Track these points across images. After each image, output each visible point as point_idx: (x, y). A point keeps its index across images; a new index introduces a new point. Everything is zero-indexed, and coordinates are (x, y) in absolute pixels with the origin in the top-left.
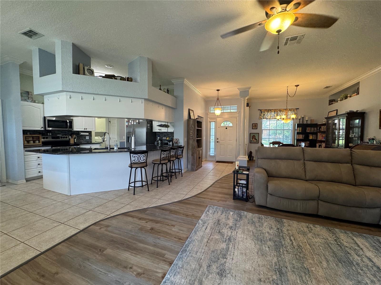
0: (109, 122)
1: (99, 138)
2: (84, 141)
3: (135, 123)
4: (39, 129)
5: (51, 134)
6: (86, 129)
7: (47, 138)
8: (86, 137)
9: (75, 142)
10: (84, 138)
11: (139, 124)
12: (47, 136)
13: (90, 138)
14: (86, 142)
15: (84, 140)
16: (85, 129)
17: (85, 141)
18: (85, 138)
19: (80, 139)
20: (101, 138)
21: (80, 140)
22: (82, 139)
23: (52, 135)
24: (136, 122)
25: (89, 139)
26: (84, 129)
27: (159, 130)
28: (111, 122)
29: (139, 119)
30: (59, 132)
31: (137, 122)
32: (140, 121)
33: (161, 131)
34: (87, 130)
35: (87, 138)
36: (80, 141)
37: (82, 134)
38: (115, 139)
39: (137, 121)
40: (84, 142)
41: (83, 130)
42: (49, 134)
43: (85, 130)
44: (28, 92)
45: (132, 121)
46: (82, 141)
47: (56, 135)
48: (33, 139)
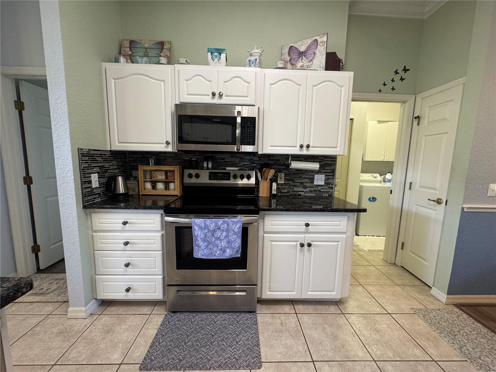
0: (415, 122)
1: (375, 177)
2: (308, 189)
4: (161, 148)
5: (210, 166)
6: (308, 146)
7: (197, 176)
8: (316, 177)
9: (274, 192)
10: (307, 180)
12: (196, 171)
13: (330, 181)
14: (314, 195)
15: (305, 187)
16: (301, 146)
17: (311, 192)
18: (312, 180)
19: (294, 181)
20: (379, 178)
21: (295, 186)
22: (302, 183)
23: (213, 168)
25: (323, 183)
26: (298, 147)
28: (424, 122)
30: (233, 159)
34: (313, 151)
35: (319, 180)
36: (295, 189)
37: (295, 165)
38: (435, 189)
40: (306, 194)
41: (296, 151)
42: (205, 165)
43: (305, 152)
44: (162, 44)
46: (302, 189)
47: (224, 167)
48: (167, 178)
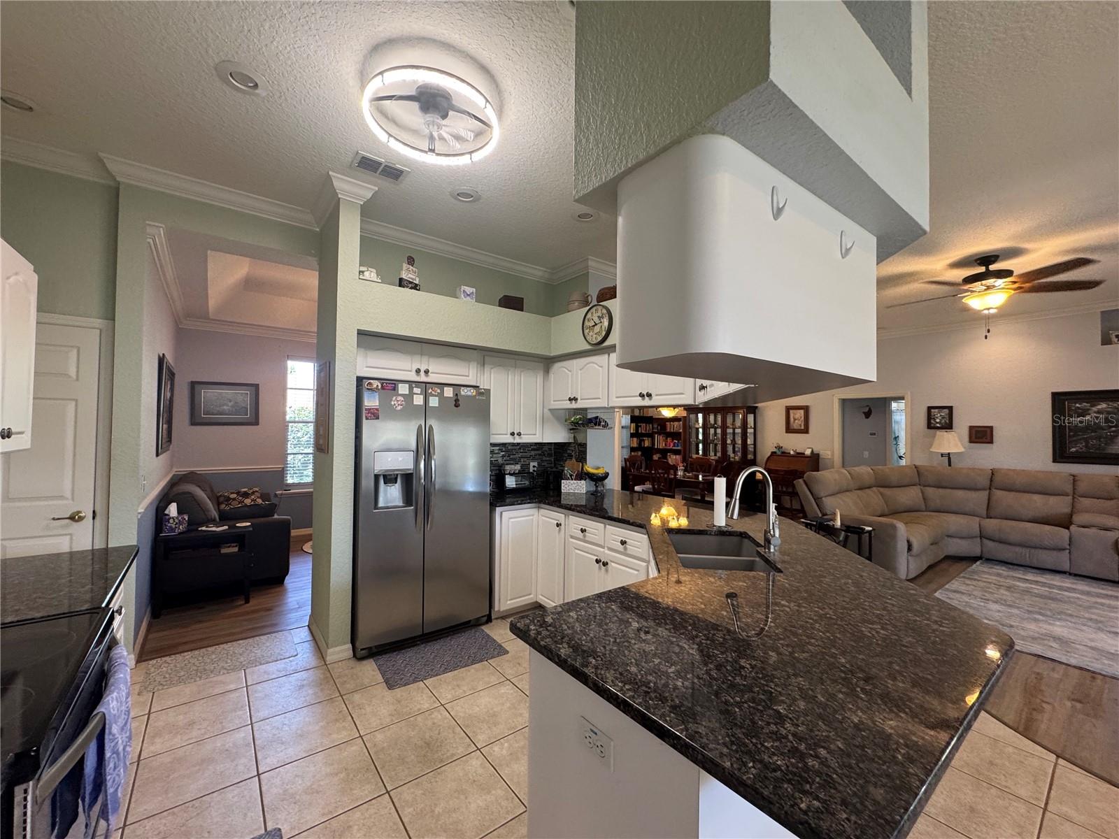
3: (434, 402)
11: (457, 406)
24: (441, 395)
27: (513, 434)
29: (456, 386)
31: (445, 395)
32: (464, 392)
33: (517, 440)
39: (449, 392)
45: (417, 390)
